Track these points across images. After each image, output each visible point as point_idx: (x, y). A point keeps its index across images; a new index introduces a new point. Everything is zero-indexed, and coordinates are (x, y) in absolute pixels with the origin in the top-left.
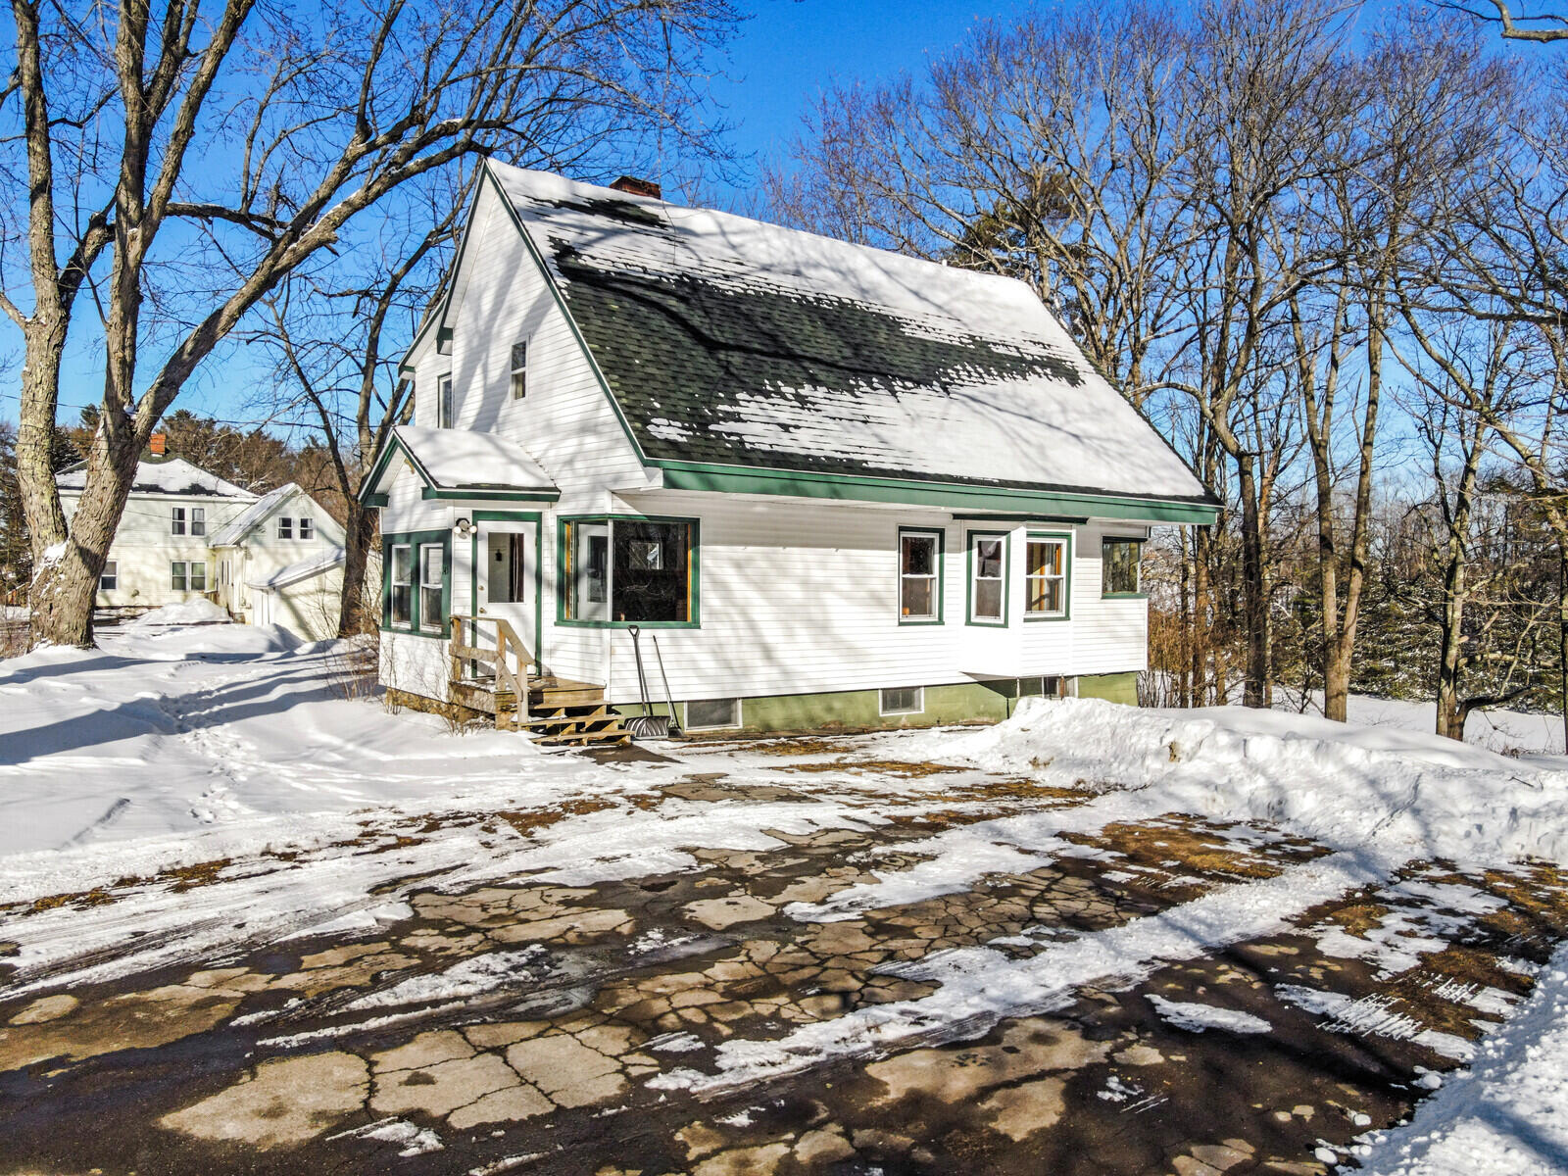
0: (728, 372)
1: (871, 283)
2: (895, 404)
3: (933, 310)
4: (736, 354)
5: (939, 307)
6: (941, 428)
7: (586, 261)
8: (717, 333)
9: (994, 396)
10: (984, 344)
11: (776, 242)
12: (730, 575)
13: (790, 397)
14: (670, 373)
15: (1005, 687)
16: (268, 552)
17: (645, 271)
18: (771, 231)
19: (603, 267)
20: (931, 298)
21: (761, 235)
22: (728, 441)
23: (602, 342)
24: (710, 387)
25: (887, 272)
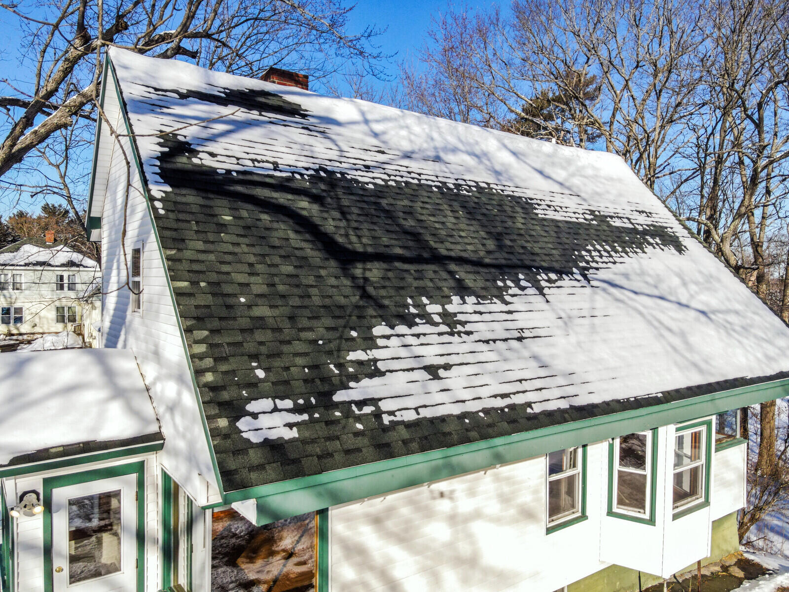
0: (365, 295)
1: (503, 164)
2: (545, 306)
3: (556, 188)
4: (377, 264)
5: (561, 184)
6: (593, 329)
7: (204, 160)
8: (354, 239)
9: (626, 276)
10: (603, 219)
11: (417, 129)
12: (368, 536)
13: (437, 319)
14: (285, 311)
17: (276, 167)
18: (412, 119)
19: (221, 165)
20: (554, 176)
21: (402, 122)
22: (359, 419)
23: (194, 276)
24: (341, 322)
25: (514, 154)
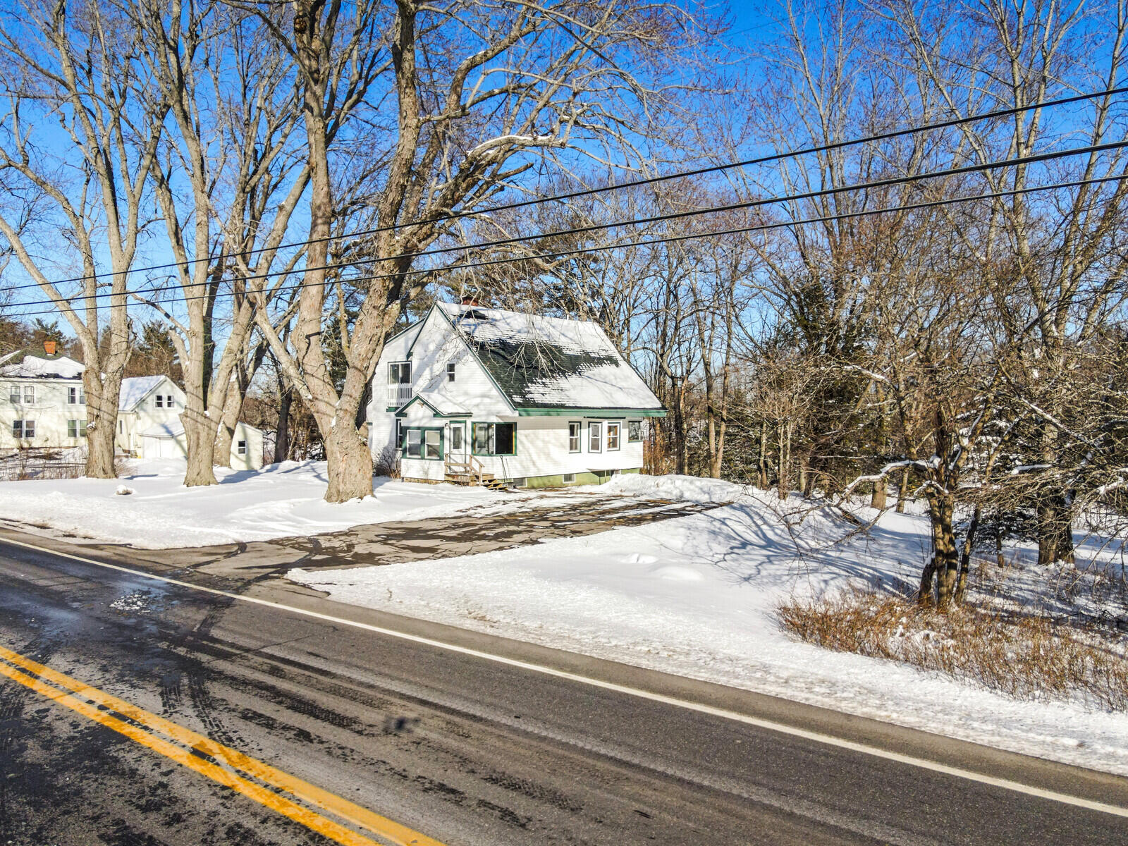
0: (523, 376)
1: (550, 333)
2: (568, 382)
3: (570, 341)
6: (581, 389)
9: (594, 375)
11: (520, 320)
12: (524, 439)
13: (541, 383)
15: (600, 473)
16: (149, 415)
20: (568, 336)
21: (514, 318)
22: (531, 401)
24: (520, 381)
25: (553, 327)
